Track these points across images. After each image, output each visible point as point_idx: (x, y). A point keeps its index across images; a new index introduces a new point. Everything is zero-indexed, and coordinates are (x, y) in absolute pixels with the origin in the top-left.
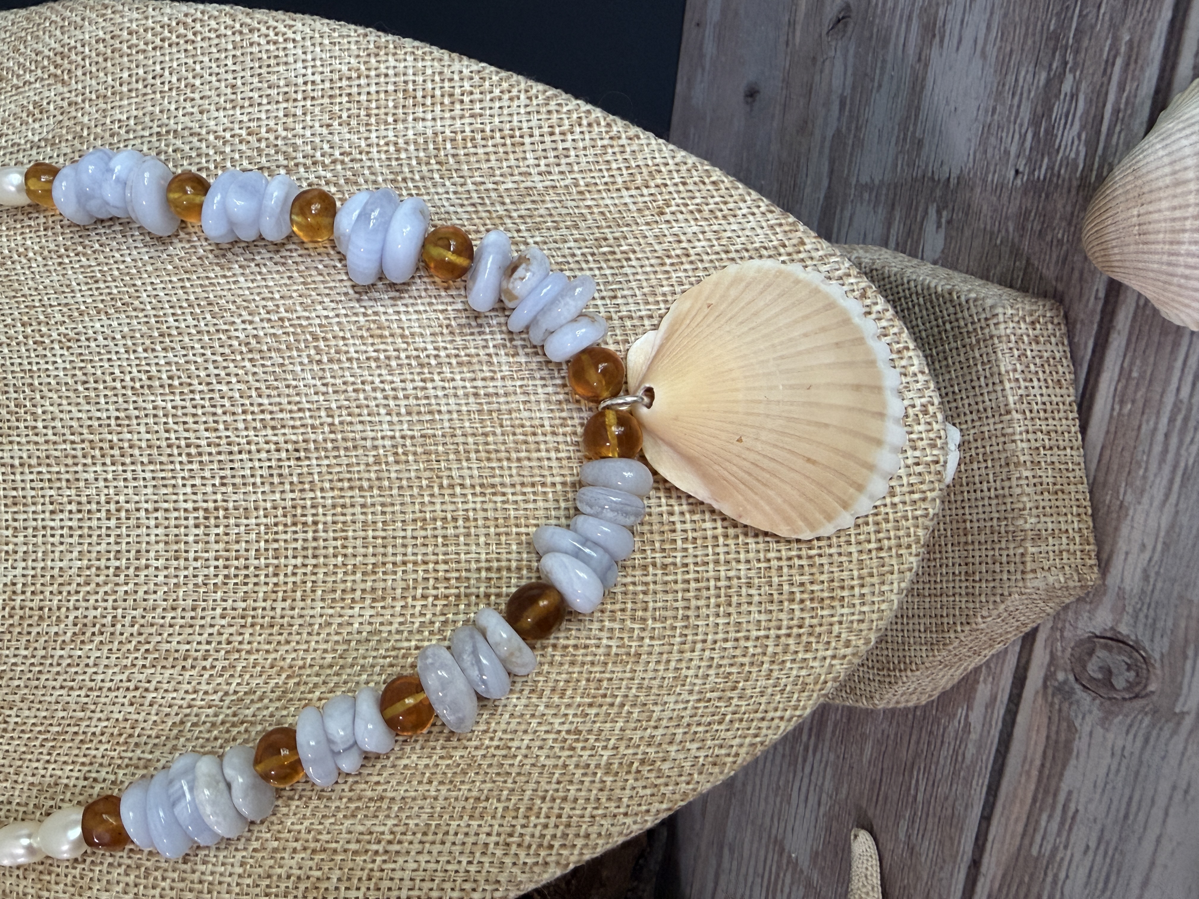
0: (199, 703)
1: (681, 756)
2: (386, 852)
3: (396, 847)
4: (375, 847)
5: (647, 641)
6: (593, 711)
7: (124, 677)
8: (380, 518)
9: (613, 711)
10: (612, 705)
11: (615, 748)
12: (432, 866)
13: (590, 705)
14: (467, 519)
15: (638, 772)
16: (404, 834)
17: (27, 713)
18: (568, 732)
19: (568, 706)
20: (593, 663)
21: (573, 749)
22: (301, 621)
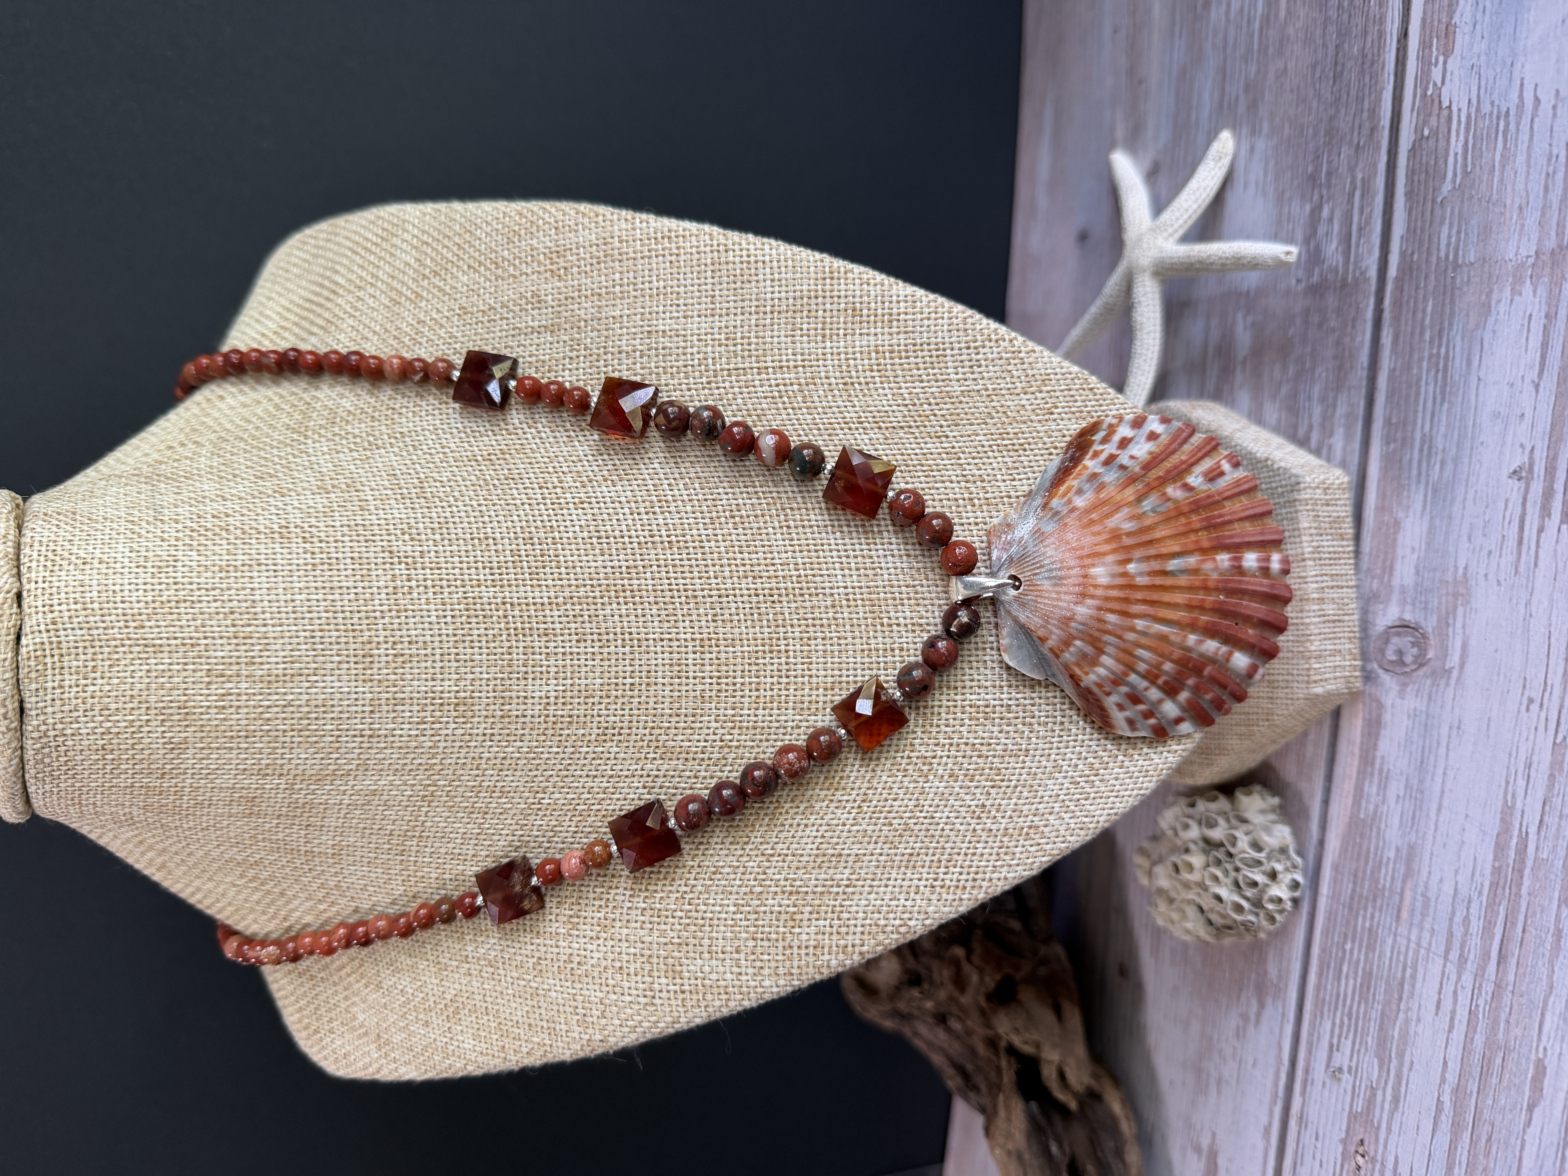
0: (699, 786)
1: (1057, 822)
2: (845, 893)
3: (850, 890)
4: (835, 889)
5: (1034, 740)
6: (992, 791)
7: (639, 767)
8: (836, 647)
9: (1009, 790)
10: (1008, 787)
11: (1011, 817)
12: (879, 902)
13: (992, 787)
14: (902, 649)
15: (1027, 834)
16: (857, 880)
17: (557, 796)
18: (977, 806)
19: (977, 787)
20: (994, 757)
21: (979, 818)
22: (777, 725)
